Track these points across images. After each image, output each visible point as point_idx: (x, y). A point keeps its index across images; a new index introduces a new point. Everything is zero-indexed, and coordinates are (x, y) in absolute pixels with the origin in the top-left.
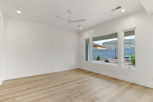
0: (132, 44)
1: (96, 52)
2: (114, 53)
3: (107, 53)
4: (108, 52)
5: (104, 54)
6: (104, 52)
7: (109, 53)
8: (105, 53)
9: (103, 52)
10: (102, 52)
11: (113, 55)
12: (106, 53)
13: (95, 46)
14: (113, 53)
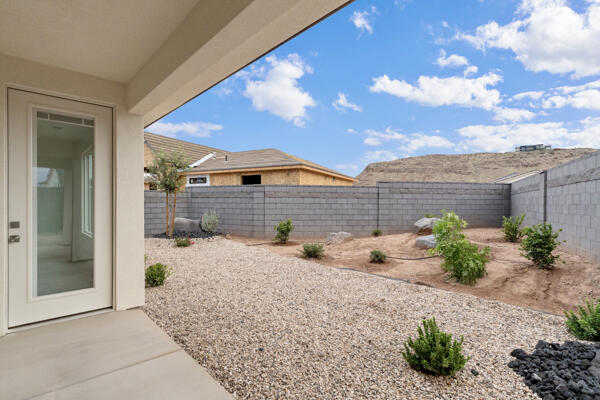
0: (470, 173)
1: (278, 200)
2: (370, 207)
3: (338, 207)
4: (344, 201)
5: (322, 212)
6: (323, 201)
7: (345, 207)
8: (325, 206)
9: (317, 200)
10: (311, 200)
11: (366, 218)
12: (334, 206)
13: (290, 170)
14: (366, 207)
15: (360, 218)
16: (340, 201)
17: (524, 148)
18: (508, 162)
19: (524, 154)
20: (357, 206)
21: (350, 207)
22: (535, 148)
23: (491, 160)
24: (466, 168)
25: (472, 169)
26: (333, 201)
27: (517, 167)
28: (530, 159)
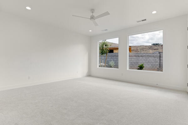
15: (155, 63)
16: (149, 58)
17: (154, 44)
18: (149, 48)
19: (154, 46)
20: (154, 60)
21: (152, 60)
22: (157, 44)
23: (145, 48)
24: (138, 50)
25: (139, 50)
26: (147, 58)
27: (152, 50)
28: (156, 48)
